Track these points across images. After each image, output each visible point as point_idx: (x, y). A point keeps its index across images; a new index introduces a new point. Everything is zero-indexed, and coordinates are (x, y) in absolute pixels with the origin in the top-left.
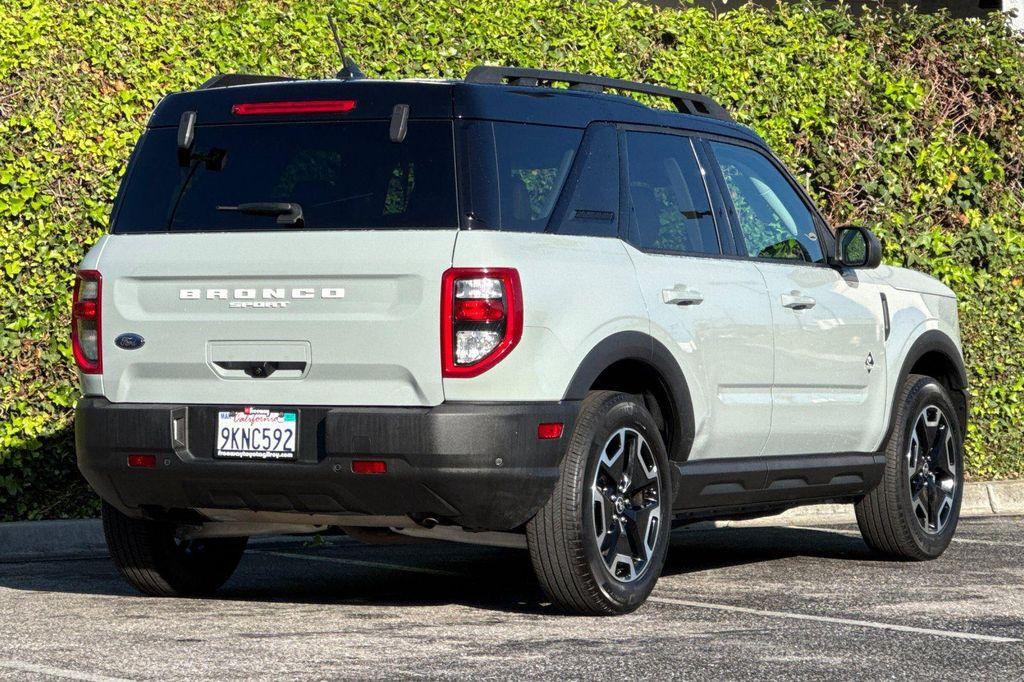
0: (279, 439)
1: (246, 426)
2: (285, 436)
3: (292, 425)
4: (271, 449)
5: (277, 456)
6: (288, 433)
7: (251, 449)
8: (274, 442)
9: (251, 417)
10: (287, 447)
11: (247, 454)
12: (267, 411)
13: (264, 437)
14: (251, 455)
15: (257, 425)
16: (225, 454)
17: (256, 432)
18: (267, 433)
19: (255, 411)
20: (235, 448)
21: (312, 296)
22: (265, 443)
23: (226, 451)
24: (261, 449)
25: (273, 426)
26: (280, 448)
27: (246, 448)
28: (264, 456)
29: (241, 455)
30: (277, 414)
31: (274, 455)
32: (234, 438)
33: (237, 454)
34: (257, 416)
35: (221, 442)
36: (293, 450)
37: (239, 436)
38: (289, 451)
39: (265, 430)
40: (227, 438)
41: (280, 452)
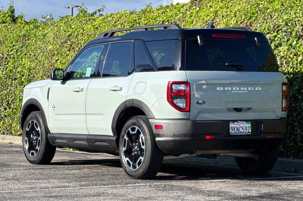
0: (246, 129)
1: (237, 126)
2: (248, 128)
3: (250, 125)
4: (245, 132)
5: (247, 134)
6: (249, 128)
7: (239, 132)
8: (245, 130)
9: (238, 123)
10: (249, 131)
11: (238, 134)
12: (243, 122)
13: (243, 129)
14: (239, 134)
15: (240, 126)
16: (232, 134)
17: (240, 128)
18: (243, 128)
19: (240, 122)
20: (235, 132)
21: (253, 89)
22: (243, 131)
23: (233, 133)
24: (242, 132)
25: (245, 126)
26: (247, 132)
27: (238, 132)
28: (243, 134)
29: (237, 134)
30: (245, 122)
31: (246, 134)
32: (234, 130)
33: (236, 134)
34: (240, 123)
35: (231, 131)
36: (250, 132)
37: (236, 129)
38: (249, 132)
39: (242, 127)
40: (232, 130)
41: (247, 133)
